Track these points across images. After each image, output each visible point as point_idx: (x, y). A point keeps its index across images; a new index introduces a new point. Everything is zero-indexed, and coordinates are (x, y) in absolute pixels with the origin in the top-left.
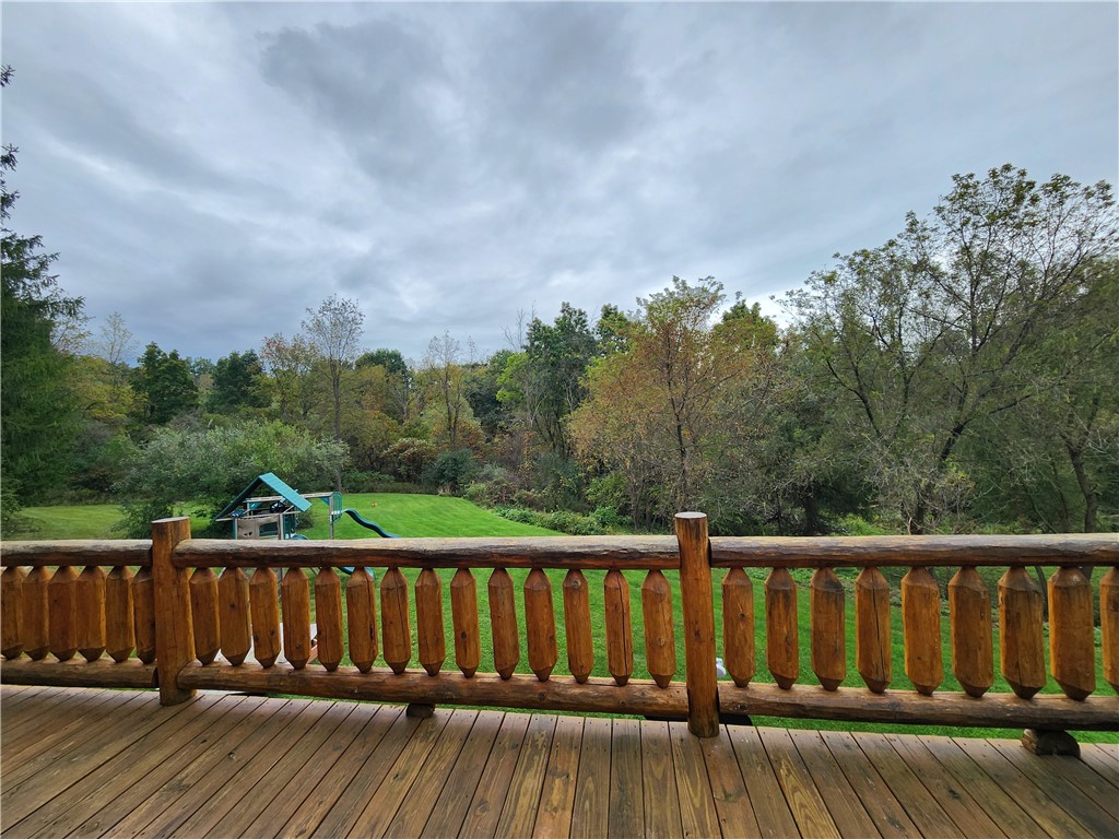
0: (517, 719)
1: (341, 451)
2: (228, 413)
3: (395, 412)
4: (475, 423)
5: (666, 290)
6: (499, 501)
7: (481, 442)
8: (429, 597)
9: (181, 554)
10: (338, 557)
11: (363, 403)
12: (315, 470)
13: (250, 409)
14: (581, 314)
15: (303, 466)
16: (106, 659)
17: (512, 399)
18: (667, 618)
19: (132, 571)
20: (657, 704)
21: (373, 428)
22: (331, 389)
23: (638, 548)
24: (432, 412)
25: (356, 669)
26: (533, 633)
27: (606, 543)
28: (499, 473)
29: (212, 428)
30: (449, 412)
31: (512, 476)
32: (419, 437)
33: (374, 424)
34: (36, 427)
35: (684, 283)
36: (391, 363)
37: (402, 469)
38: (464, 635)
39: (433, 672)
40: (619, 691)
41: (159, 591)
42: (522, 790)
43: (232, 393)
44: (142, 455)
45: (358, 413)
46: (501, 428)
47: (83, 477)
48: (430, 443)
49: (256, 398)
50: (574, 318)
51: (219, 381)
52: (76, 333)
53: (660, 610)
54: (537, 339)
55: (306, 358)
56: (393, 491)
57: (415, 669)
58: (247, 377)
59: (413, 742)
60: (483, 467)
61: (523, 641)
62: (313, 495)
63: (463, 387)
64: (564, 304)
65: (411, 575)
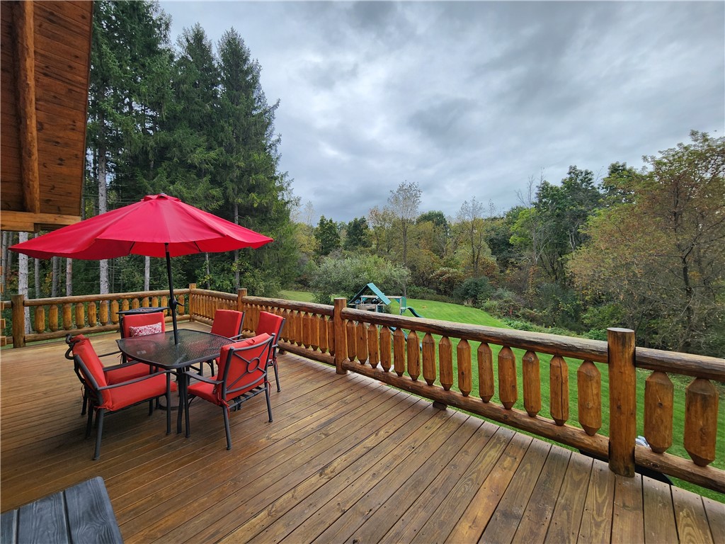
0: (491, 426)
1: (407, 273)
2: (352, 250)
3: (439, 251)
4: (492, 260)
5: (680, 145)
6: (507, 314)
7: (496, 272)
8: (445, 351)
9: (343, 313)
10: (404, 324)
11: (420, 245)
12: (393, 283)
13: (362, 248)
14: (587, 173)
15: (387, 280)
16: (319, 351)
17: (522, 242)
18: (595, 392)
19: (327, 318)
20: (583, 443)
21: (425, 260)
22: (402, 236)
23: (575, 345)
24: (462, 251)
25: (410, 378)
26: (502, 381)
27: (552, 339)
28: (508, 295)
29: (347, 258)
30: (473, 252)
31: (518, 298)
32: (452, 267)
33: (425, 258)
34: (286, 256)
35: (704, 136)
36: (436, 219)
37: (441, 287)
38: (463, 373)
39: (447, 388)
40: (556, 428)
41: (336, 327)
42: (488, 454)
43: (354, 240)
44: (320, 270)
45: (416, 251)
46: (512, 263)
47: (299, 279)
48: (459, 271)
49: (365, 242)
50: (580, 178)
51: (349, 234)
52: (296, 213)
53: (590, 385)
54: (544, 197)
55: (390, 220)
56: (436, 300)
57: (438, 386)
58: (361, 231)
59: (435, 418)
60: (496, 290)
61: (496, 384)
62: (392, 297)
63: (484, 234)
64: (571, 167)
65: (437, 338)
